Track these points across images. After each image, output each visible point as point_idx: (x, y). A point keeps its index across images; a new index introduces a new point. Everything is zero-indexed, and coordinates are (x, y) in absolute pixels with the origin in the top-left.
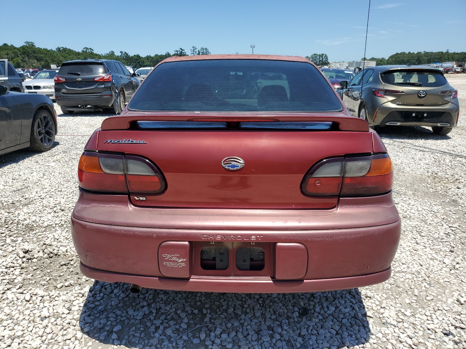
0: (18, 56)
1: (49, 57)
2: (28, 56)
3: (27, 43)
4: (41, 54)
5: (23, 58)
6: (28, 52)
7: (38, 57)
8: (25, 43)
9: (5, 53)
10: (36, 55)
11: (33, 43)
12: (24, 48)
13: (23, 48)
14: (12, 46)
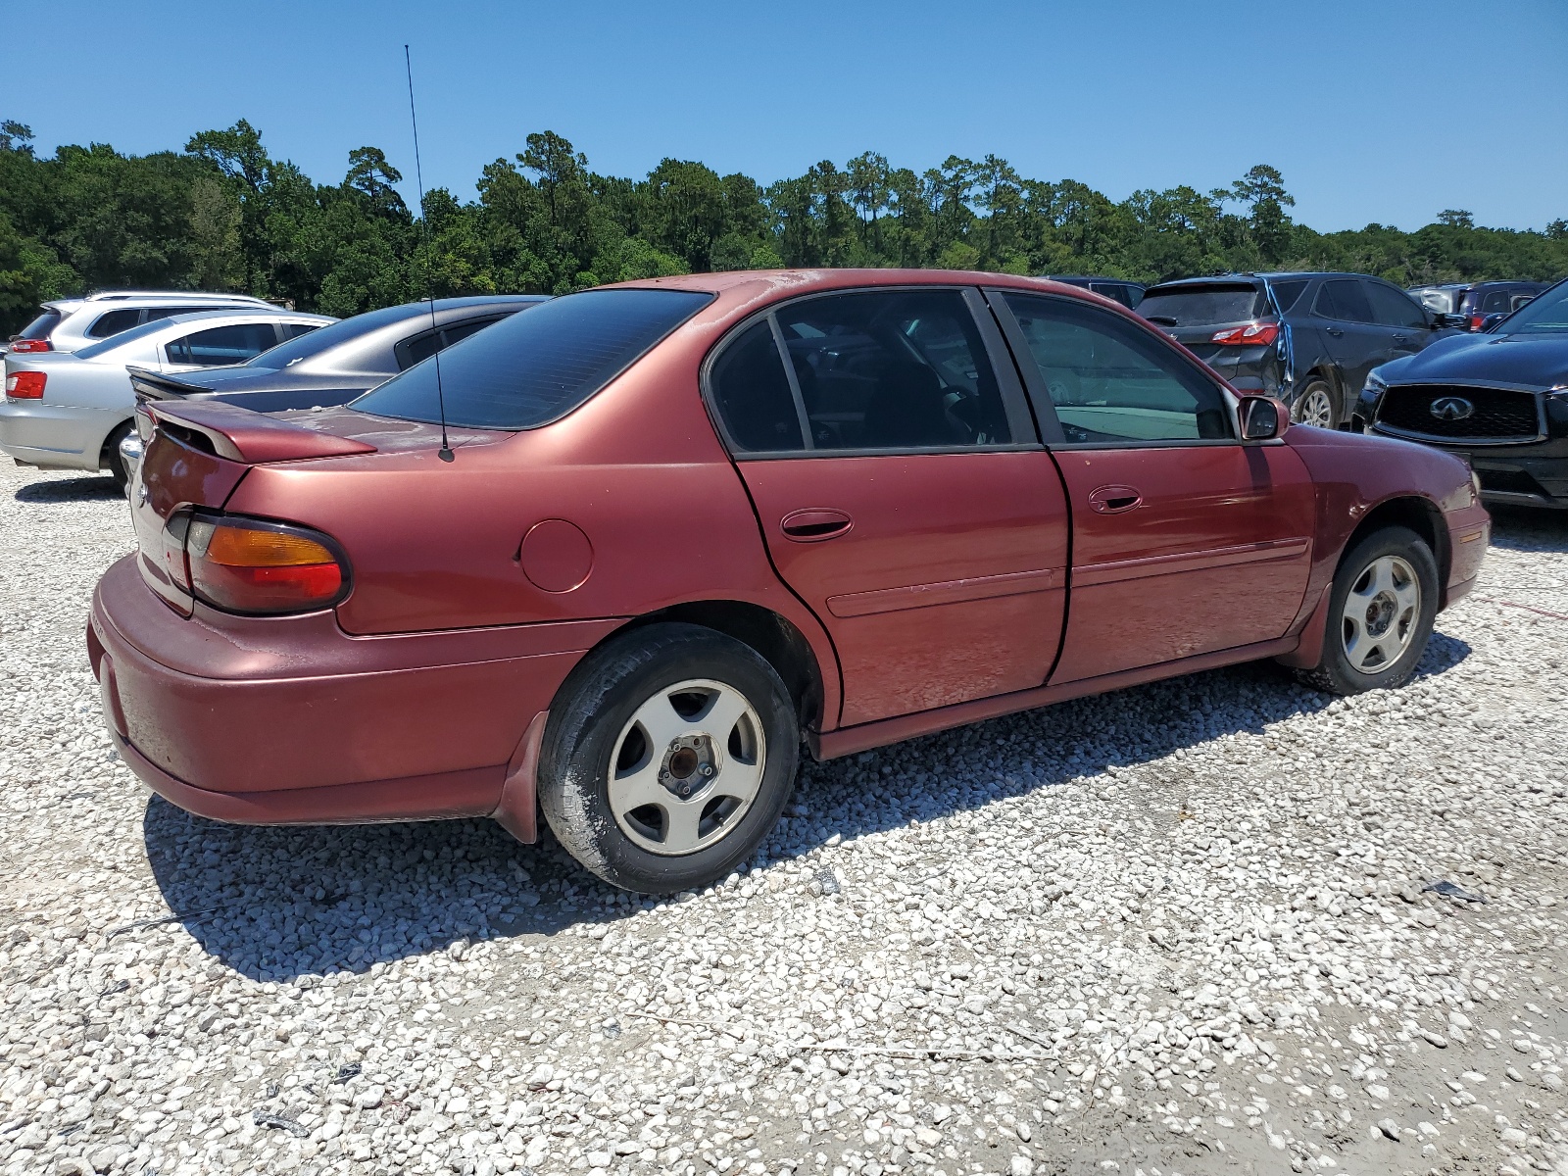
0: (1401, 263)
1: (1511, 257)
2: (1434, 258)
3: (1449, 213)
4: (1482, 249)
5: (1416, 267)
6: (1437, 246)
7: (1470, 259)
8: (1442, 215)
9: (1362, 253)
10: (1464, 253)
11: (1466, 214)
12: (1428, 234)
13: (1425, 233)
14: (1392, 229)
